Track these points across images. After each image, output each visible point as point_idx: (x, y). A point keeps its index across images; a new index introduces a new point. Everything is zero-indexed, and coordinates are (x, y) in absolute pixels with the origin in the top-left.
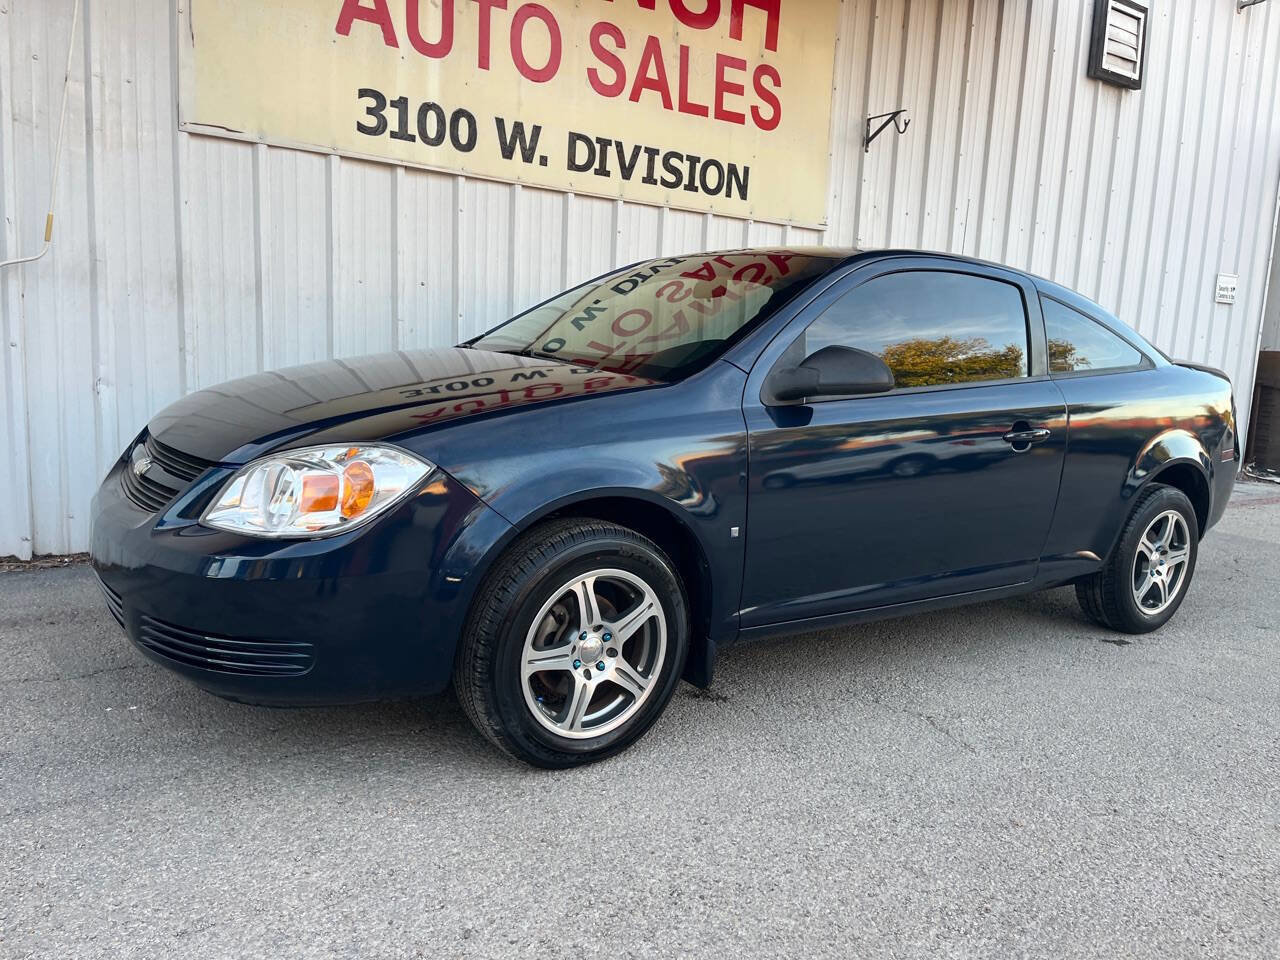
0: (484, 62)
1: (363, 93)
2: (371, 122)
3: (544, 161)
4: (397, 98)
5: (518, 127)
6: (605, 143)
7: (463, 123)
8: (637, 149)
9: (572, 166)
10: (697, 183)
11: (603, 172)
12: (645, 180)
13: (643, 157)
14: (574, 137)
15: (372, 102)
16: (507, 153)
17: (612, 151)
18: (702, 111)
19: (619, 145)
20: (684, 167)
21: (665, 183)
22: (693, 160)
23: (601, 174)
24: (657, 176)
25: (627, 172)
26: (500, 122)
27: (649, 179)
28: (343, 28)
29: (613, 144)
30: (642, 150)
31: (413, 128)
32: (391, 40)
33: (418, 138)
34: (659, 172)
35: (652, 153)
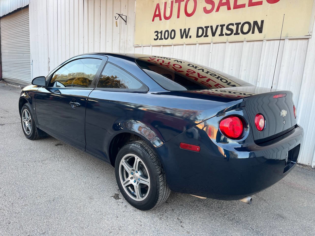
0: (178, 17)
1: (155, 32)
2: (156, 37)
3: (190, 37)
4: (160, 31)
5: (185, 30)
6: (207, 27)
7: (173, 32)
8: (217, 26)
9: (198, 36)
10: (239, 31)
11: (206, 36)
12: (220, 35)
13: (219, 28)
14: (198, 28)
15: (156, 33)
16: (182, 37)
17: (209, 29)
18: (243, 6)
19: (212, 27)
20: (234, 28)
21: (227, 34)
22: (238, 24)
23: (205, 37)
24: (224, 33)
25: (214, 34)
26: (181, 30)
27: (221, 34)
28: (153, 20)
29: (210, 27)
30: (219, 26)
31: (163, 37)
32: (161, 19)
33: (164, 39)
34: (225, 31)
35: (222, 26)
